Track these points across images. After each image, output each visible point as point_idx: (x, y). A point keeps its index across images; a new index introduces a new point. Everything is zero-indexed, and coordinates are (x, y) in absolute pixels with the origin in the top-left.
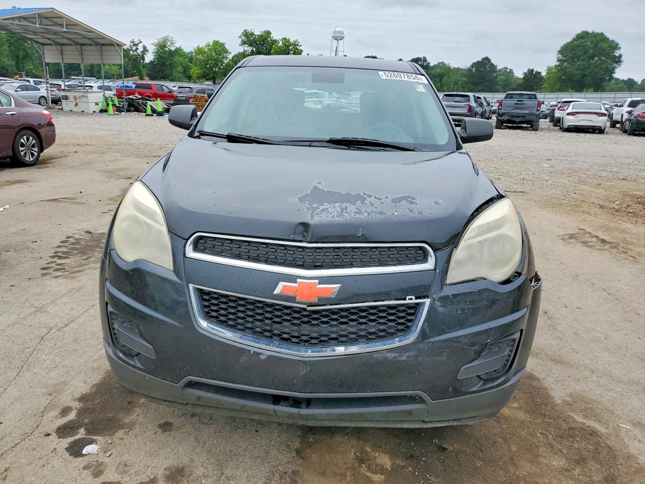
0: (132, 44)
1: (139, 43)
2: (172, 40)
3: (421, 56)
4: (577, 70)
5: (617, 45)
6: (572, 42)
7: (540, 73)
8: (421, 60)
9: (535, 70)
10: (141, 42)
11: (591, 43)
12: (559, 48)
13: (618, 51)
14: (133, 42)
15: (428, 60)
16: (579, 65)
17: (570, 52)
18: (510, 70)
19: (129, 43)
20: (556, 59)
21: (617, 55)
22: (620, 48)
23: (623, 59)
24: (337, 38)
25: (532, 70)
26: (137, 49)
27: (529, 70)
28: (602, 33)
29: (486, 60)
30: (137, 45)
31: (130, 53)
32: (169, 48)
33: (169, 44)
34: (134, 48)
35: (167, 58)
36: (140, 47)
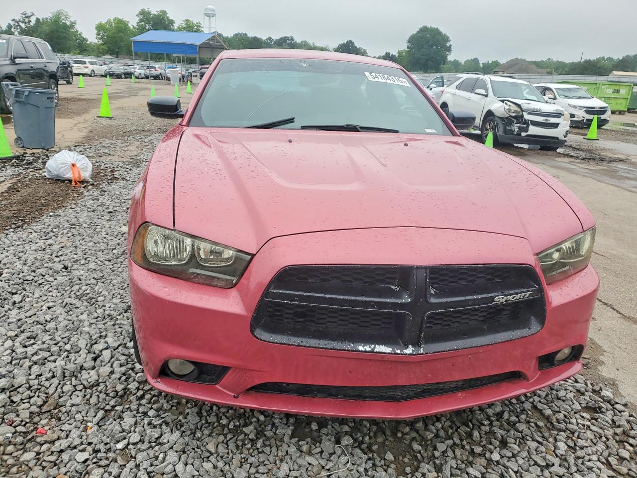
0: (24, 16)
1: (31, 16)
2: (67, 15)
3: (288, 35)
4: (422, 55)
5: (448, 38)
6: (417, 34)
7: (395, 56)
8: (288, 39)
9: (391, 54)
10: (33, 14)
11: (430, 35)
12: (408, 38)
13: (449, 43)
14: (25, 14)
15: (295, 40)
16: (423, 52)
17: (416, 41)
18: (364, 50)
19: (21, 15)
20: (407, 46)
21: (448, 45)
22: (450, 40)
23: (452, 48)
24: (208, 15)
25: (389, 54)
26: (30, 21)
27: (387, 53)
28: (437, 28)
29: (350, 43)
30: (29, 17)
31: (23, 25)
32: (64, 21)
33: (63, 17)
34: (27, 20)
35: (62, 32)
36: (33, 20)
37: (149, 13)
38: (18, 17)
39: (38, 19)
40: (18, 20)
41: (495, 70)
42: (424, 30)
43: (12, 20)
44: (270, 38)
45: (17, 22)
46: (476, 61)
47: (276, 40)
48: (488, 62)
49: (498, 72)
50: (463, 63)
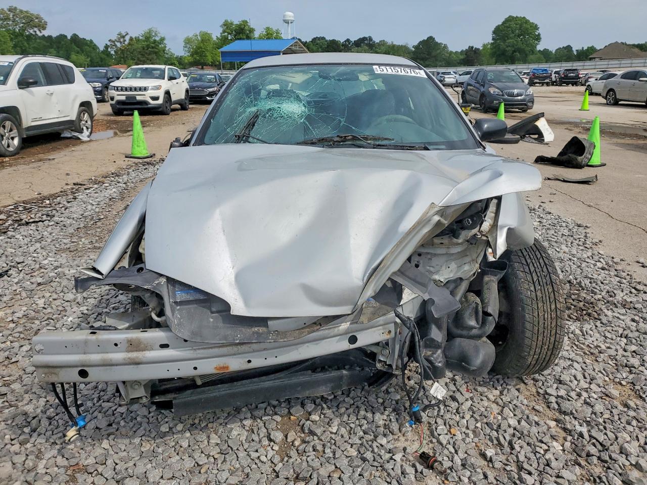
0: (119, 36)
1: (126, 35)
2: (156, 32)
3: (367, 36)
4: (508, 47)
5: (536, 25)
7: (478, 49)
8: (366, 39)
9: (474, 47)
10: (127, 34)
11: (516, 24)
12: (492, 30)
13: (538, 31)
14: (120, 34)
15: (373, 39)
16: (509, 42)
17: (500, 32)
19: (117, 36)
20: (492, 38)
21: (537, 34)
22: (539, 28)
23: (541, 36)
24: (288, 21)
25: (472, 47)
26: (125, 41)
27: (470, 47)
28: (524, 17)
29: (431, 39)
30: (124, 37)
31: (118, 45)
32: (154, 38)
33: (153, 34)
34: (122, 40)
35: (153, 48)
36: (127, 38)
37: (232, 24)
38: (114, 38)
39: (131, 39)
40: (114, 40)
41: (591, 57)
42: (510, 19)
43: (109, 41)
44: (348, 40)
45: (114, 42)
46: (569, 48)
47: (355, 41)
48: (583, 48)
49: (594, 58)
50: (554, 52)
